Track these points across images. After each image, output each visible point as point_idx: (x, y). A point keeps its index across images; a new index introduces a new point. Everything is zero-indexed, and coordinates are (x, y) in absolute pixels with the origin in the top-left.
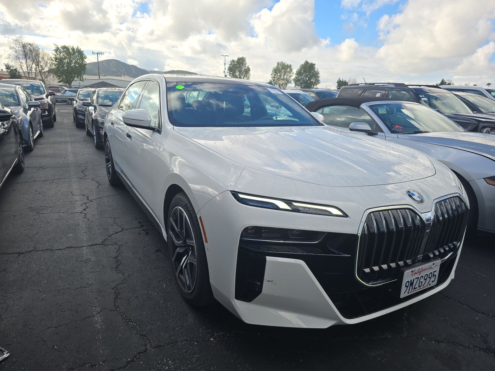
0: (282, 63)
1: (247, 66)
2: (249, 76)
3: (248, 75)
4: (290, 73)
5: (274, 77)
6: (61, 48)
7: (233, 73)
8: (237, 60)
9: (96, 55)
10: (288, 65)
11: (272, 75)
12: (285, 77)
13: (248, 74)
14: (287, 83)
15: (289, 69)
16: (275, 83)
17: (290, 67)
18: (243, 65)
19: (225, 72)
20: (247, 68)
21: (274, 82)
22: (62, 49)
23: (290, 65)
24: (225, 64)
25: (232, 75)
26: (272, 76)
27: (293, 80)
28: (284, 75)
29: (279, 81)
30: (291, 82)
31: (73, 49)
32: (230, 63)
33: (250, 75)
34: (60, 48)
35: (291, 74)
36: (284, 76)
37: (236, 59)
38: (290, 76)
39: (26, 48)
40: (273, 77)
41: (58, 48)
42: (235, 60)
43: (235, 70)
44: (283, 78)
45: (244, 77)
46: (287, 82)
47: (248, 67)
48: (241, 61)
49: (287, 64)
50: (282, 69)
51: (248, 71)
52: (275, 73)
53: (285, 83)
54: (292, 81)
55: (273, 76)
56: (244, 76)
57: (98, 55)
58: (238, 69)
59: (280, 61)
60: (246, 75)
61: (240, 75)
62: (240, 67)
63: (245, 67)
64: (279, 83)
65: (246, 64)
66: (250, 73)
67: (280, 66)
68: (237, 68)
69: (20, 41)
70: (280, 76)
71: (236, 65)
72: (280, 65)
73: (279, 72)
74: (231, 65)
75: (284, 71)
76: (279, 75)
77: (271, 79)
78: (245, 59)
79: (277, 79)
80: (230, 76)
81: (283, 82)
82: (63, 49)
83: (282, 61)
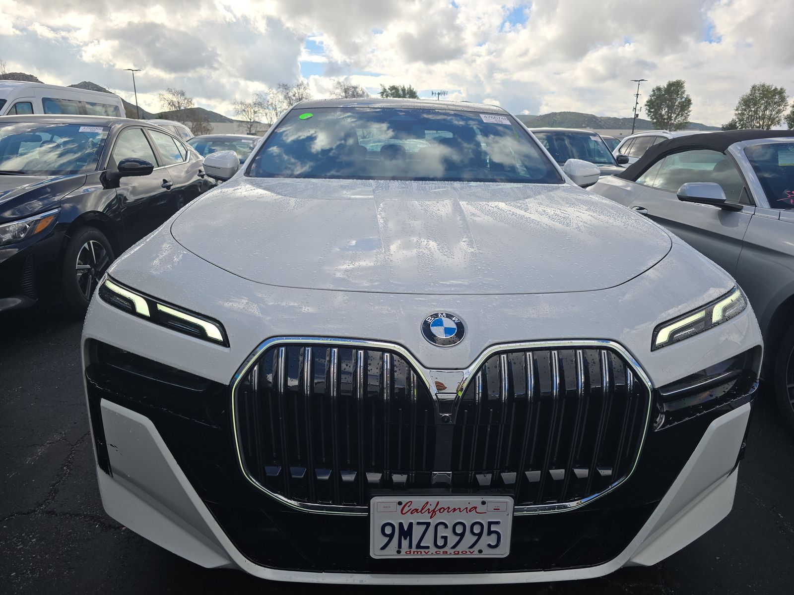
0: (763, 86)
1: (685, 96)
2: (689, 114)
3: (686, 112)
4: (779, 106)
5: (742, 114)
6: (389, 89)
7: (656, 110)
8: (666, 87)
9: (437, 95)
10: (776, 89)
11: (737, 110)
12: (768, 113)
13: (685, 110)
14: (771, 125)
15: (777, 97)
16: (742, 125)
17: (781, 93)
18: (678, 95)
19: (635, 109)
20: (685, 100)
21: (742, 123)
22: (389, 91)
23: (781, 89)
24: (638, 95)
25: (652, 114)
26: (737, 112)
27: (785, 118)
28: (766, 109)
29: (752, 121)
30: (778, 123)
31: (404, 90)
32: (652, 93)
33: (689, 112)
34: (387, 90)
35: (781, 108)
36: (764, 111)
37: (664, 84)
38: (779, 112)
39: (348, 93)
40: (739, 114)
41: (385, 90)
42: (662, 87)
43: (661, 105)
44: (763, 115)
45: (676, 117)
46: (770, 123)
47: (687, 98)
48: (675, 88)
49: (773, 88)
50: (762, 98)
51: (685, 106)
52: (743, 107)
53: (765, 124)
54: (783, 121)
55: (740, 112)
56: (678, 115)
57: (440, 95)
58: (666, 103)
59: (758, 83)
60: (680, 114)
61: (669, 113)
62: (672, 100)
63: (682, 99)
64: (751, 125)
65: (683, 92)
66: (690, 109)
67: (757, 92)
68: (665, 100)
69: (343, 84)
70: (756, 112)
71: (664, 95)
72: (759, 90)
73: (755, 105)
74: (653, 96)
75: (766, 102)
76: (753, 109)
77: (735, 117)
78: (682, 84)
79: (748, 118)
80: (649, 115)
81: (761, 123)
82: (391, 91)
83: (762, 84)
